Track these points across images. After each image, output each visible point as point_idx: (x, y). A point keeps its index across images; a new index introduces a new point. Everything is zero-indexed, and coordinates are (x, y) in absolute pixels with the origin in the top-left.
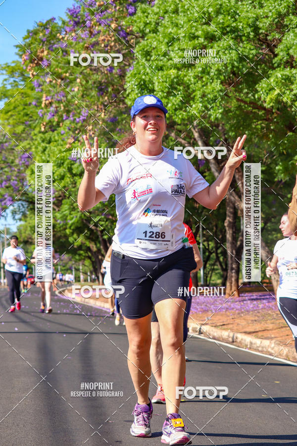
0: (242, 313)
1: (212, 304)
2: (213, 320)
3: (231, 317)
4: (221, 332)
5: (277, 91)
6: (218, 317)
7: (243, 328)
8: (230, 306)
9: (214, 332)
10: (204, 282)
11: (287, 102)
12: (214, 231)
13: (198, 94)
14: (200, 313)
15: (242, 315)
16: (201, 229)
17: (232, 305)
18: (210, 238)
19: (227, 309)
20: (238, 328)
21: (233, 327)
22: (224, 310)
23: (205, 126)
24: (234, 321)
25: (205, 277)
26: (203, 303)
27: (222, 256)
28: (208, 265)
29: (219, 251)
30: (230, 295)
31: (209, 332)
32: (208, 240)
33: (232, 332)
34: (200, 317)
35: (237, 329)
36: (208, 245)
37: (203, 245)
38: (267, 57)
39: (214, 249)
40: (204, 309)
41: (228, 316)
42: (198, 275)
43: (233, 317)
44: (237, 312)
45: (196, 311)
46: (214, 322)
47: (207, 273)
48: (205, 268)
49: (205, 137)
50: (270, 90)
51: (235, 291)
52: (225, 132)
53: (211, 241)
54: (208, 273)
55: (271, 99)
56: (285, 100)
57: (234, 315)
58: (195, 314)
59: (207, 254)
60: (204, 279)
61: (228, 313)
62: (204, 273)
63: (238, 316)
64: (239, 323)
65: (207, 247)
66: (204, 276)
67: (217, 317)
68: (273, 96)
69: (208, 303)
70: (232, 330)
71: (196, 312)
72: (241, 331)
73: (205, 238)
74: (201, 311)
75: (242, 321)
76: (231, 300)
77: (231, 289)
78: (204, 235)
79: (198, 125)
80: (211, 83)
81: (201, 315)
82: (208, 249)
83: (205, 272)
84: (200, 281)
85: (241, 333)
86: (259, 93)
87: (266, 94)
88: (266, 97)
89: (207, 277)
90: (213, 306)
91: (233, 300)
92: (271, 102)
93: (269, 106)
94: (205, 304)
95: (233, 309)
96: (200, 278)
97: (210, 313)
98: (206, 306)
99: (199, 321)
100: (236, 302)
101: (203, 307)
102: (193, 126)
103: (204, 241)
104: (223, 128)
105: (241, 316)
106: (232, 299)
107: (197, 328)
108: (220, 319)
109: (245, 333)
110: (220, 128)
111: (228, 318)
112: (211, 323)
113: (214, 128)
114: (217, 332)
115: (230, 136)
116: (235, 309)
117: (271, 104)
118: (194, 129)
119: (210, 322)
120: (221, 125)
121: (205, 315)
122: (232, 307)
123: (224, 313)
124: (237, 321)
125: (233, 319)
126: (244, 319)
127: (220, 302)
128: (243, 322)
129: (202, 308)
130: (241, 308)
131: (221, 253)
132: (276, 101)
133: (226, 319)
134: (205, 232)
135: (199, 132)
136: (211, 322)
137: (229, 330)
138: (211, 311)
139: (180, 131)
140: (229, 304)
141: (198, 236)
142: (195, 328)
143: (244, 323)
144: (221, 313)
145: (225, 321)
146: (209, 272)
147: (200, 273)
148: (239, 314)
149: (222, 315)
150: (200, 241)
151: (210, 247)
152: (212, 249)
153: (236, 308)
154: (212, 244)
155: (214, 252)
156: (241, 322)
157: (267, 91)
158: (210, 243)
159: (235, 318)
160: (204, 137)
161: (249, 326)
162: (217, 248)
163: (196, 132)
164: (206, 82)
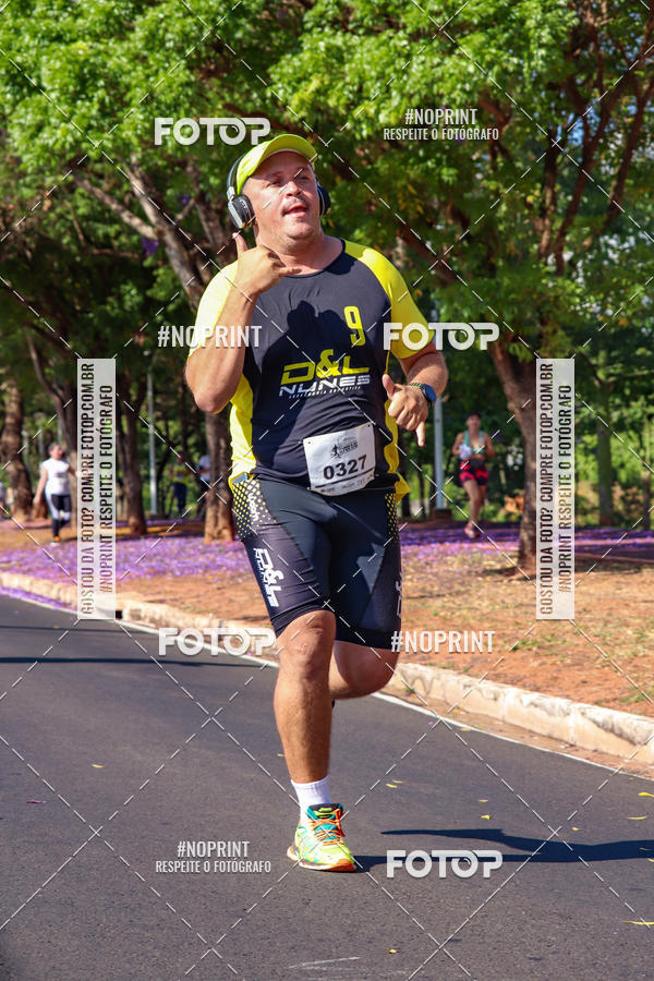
0: (240, 575)
1: (175, 558)
2: (177, 593)
3: (215, 586)
4: (193, 619)
5: (314, 84)
6: (189, 585)
7: (242, 607)
8: (214, 561)
9: (178, 619)
10: (158, 510)
11: (336, 108)
12: (179, 396)
13: (138, 95)
14: (148, 577)
15: (240, 580)
16: (150, 394)
17: (218, 559)
18: (171, 413)
19: (207, 568)
20: (230, 609)
21: (219, 607)
22: (201, 571)
23: (156, 164)
24: (223, 593)
25: (161, 499)
26: (155, 555)
27: (197, 451)
28: (166, 473)
29: (191, 441)
30: (214, 538)
31: (167, 619)
32: (166, 417)
33: (218, 617)
34: (148, 587)
35: (228, 611)
36: (167, 428)
37: (156, 428)
38: (291, 11)
39: (180, 438)
40: (157, 568)
41: (210, 583)
42: (145, 493)
43: (219, 584)
44: (229, 573)
45: (137, 573)
46: (178, 597)
47: (165, 488)
48: (159, 478)
49: (157, 190)
50: (299, 81)
51: (224, 528)
52: (200, 178)
53: (173, 418)
54: (168, 490)
55: (302, 102)
56: (332, 102)
57: (222, 580)
58: (136, 581)
59: (164, 447)
60: (158, 502)
61: (209, 577)
62: (158, 489)
63: (231, 582)
64: (233, 598)
65: (164, 433)
66: (158, 496)
67: (185, 585)
68: (307, 93)
69: (166, 555)
70: (216, 613)
71: (138, 577)
72: (236, 616)
73: (159, 414)
74: (150, 573)
75: (239, 593)
76: (217, 549)
77: (216, 524)
78: (156, 407)
79: (142, 162)
80: (165, 69)
81: (149, 583)
82: (166, 437)
83: (160, 486)
84: (149, 508)
85: (237, 619)
86: (274, 87)
87: (290, 90)
88: (289, 98)
89: (164, 498)
90: (175, 562)
91: (221, 548)
92: (301, 109)
93: (296, 118)
94: (158, 558)
95: (219, 567)
96: (149, 500)
97: (169, 577)
98: (162, 561)
99: (146, 595)
100: (227, 552)
101: (154, 563)
102: (129, 164)
103: (158, 419)
104: (195, 170)
105: (238, 584)
106: (218, 546)
107: (140, 611)
108: (190, 590)
109: (246, 619)
110: (189, 169)
111: (210, 587)
112: (172, 600)
113: (177, 169)
114: (184, 618)
115: (210, 187)
116: (224, 568)
117: (303, 113)
118: (132, 171)
119: (169, 597)
120: (191, 163)
121: (158, 582)
122: (219, 563)
123: (200, 576)
124: (230, 593)
125: (219, 589)
126: (244, 590)
127: (192, 552)
128: (242, 596)
129: (152, 567)
130: (238, 564)
131: (195, 445)
132: (312, 105)
133: (205, 589)
134: (159, 400)
135: (142, 179)
136: (173, 597)
137: (211, 615)
138: (172, 571)
139: (101, 176)
140: (211, 556)
141: (143, 407)
142: (136, 610)
143: (243, 598)
144: (194, 576)
145: (202, 593)
146: (168, 487)
147: (149, 490)
148: (232, 578)
149: (196, 581)
150: (149, 419)
151: (172, 432)
152: (175, 437)
153: (227, 566)
154: (175, 427)
155: (178, 444)
156: (236, 596)
157: (294, 84)
158: (171, 423)
159: (224, 588)
160: (154, 190)
161: (253, 604)
162: (186, 435)
163: (137, 178)
164: (154, 68)
